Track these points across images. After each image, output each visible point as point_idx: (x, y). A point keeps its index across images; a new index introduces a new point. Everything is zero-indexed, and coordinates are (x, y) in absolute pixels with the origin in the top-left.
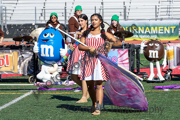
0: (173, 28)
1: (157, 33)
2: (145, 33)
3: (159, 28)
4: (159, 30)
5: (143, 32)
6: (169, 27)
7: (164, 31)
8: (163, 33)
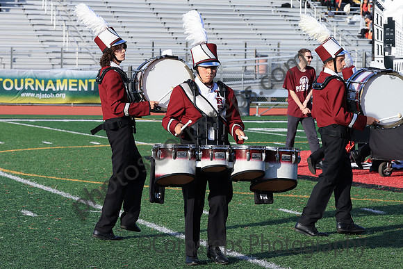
1: (66, 89)
8: (76, 90)
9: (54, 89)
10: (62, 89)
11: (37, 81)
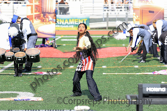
0: (85, 20)
1: (73, 23)
2: (65, 24)
3: (75, 20)
4: (75, 22)
5: (63, 23)
6: (82, 20)
7: (78, 23)
9: (68, 24)
10: (72, 24)
11: (61, 20)
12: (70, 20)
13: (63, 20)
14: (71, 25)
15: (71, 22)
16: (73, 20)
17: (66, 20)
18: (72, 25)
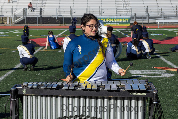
0: (127, 19)
2: (114, 22)
3: (121, 19)
4: (121, 21)
5: (112, 22)
6: (125, 19)
8: (122, 22)
11: (111, 19)
12: (117, 20)
13: (113, 19)
14: (117, 23)
15: (118, 21)
16: (119, 19)
17: (115, 20)
18: (119, 23)
